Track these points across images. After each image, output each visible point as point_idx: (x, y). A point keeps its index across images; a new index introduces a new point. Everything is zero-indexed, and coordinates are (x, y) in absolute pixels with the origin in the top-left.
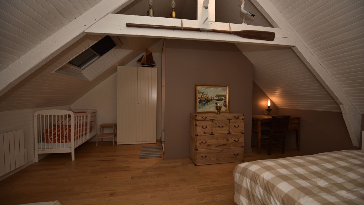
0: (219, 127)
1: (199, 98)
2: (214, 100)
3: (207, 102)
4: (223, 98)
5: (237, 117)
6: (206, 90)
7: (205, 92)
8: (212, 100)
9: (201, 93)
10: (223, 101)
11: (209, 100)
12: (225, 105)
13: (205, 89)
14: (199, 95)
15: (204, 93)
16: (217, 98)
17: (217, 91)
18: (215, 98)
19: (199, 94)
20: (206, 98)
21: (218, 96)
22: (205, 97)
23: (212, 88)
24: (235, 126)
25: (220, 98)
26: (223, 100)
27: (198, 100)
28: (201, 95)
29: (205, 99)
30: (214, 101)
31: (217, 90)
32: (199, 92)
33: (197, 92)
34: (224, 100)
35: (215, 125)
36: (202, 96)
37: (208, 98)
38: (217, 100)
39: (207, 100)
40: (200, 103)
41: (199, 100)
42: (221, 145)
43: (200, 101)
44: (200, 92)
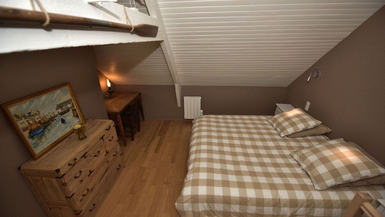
0: (95, 156)
1: (25, 130)
2: (56, 116)
3: (45, 127)
4: (69, 106)
5: (109, 128)
6: (32, 106)
7: (32, 112)
8: (52, 119)
9: (24, 116)
10: (71, 110)
11: (48, 121)
12: (75, 115)
13: (30, 104)
14: (22, 124)
15: (32, 114)
16: (60, 111)
17: (54, 98)
18: (56, 113)
19: (21, 121)
20: (40, 122)
21: (60, 106)
22: (37, 120)
23: (44, 97)
24: (109, 140)
25: (63, 109)
26: (69, 109)
27: (26, 134)
28: (28, 121)
29: (39, 125)
30: (56, 118)
31: (53, 96)
32: (17, 116)
33: (15, 119)
34: (71, 108)
35: (91, 158)
36: (31, 122)
37: (43, 119)
38: (62, 114)
39: (44, 123)
40: (32, 137)
41: (28, 131)
42: (104, 174)
43: (30, 133)
44: (20, 115)
